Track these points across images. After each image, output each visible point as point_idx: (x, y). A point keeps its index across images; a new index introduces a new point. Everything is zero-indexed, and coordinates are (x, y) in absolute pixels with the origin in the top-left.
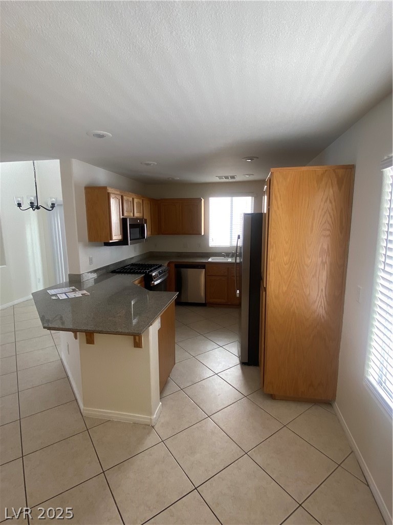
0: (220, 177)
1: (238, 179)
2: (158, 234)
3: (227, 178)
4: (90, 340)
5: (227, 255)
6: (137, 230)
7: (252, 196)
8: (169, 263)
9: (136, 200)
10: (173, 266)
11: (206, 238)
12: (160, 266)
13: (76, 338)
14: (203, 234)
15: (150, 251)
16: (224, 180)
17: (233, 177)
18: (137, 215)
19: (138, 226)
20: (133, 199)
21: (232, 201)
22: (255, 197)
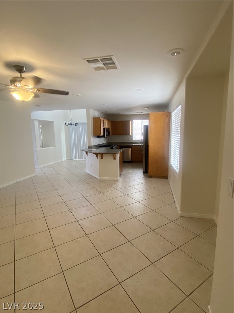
0: (137, 113)
1: (144, 113)
2: (113, 135)
4: (102, 158)
5: (140, 143)
6: (107, 132)
9: (107, 122)
10: (119, 146)
11: (132, 136)
13: (98, 158)
14: (130, 135)
15: (110, 142)
16: (139, 114)
17: (142, 113)
18: (107, 127)
19: (108, 130)
21: (142, 121)
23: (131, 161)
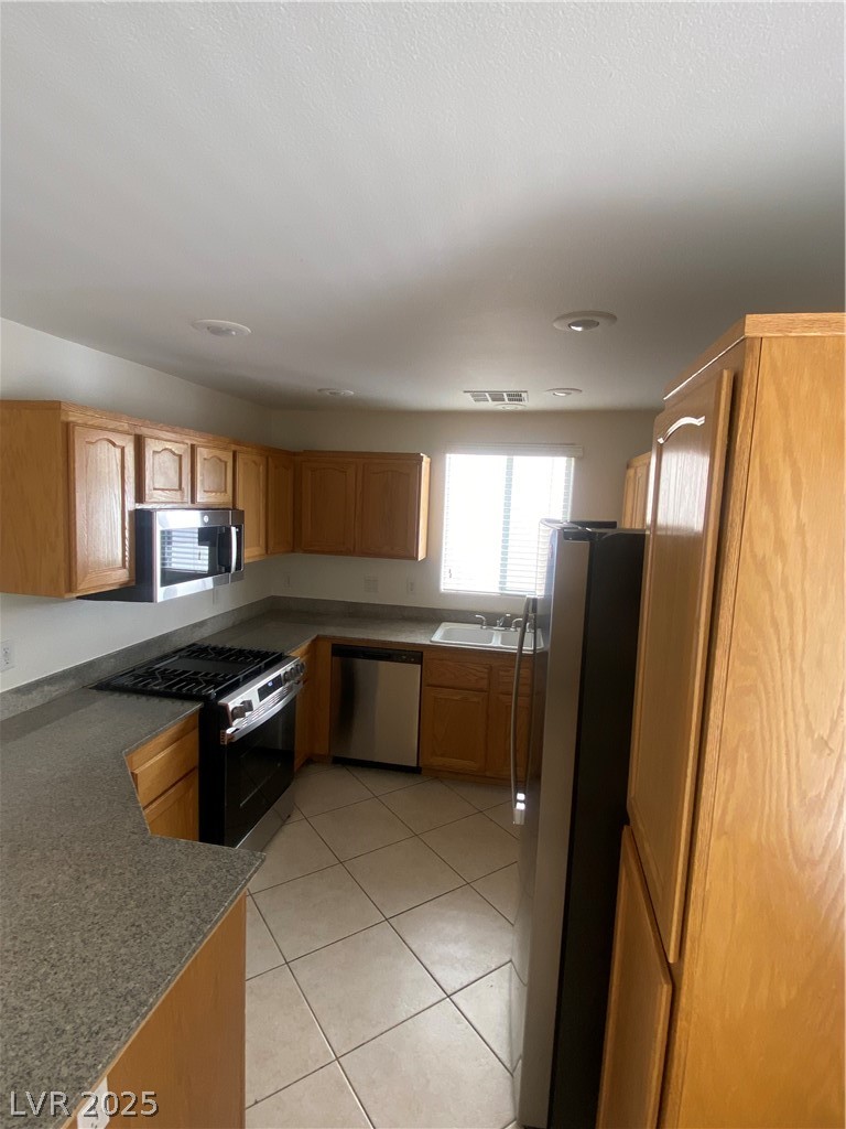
0: (478, 396)
1: (532, 402)
2: (293, 551)
3: (497, 397)
5: (491, 620)
7: (569, 456)
8: (315, 642)
9: (202, 453)
10: (326, 649)
11: (432, 565)
12: (279, 659)
14: (421, 555)
16: (490, 405)
17: (516, 397)
20: (193, 448)
21: (510, 467)
22: (579, 460)
23: (414, 764)
